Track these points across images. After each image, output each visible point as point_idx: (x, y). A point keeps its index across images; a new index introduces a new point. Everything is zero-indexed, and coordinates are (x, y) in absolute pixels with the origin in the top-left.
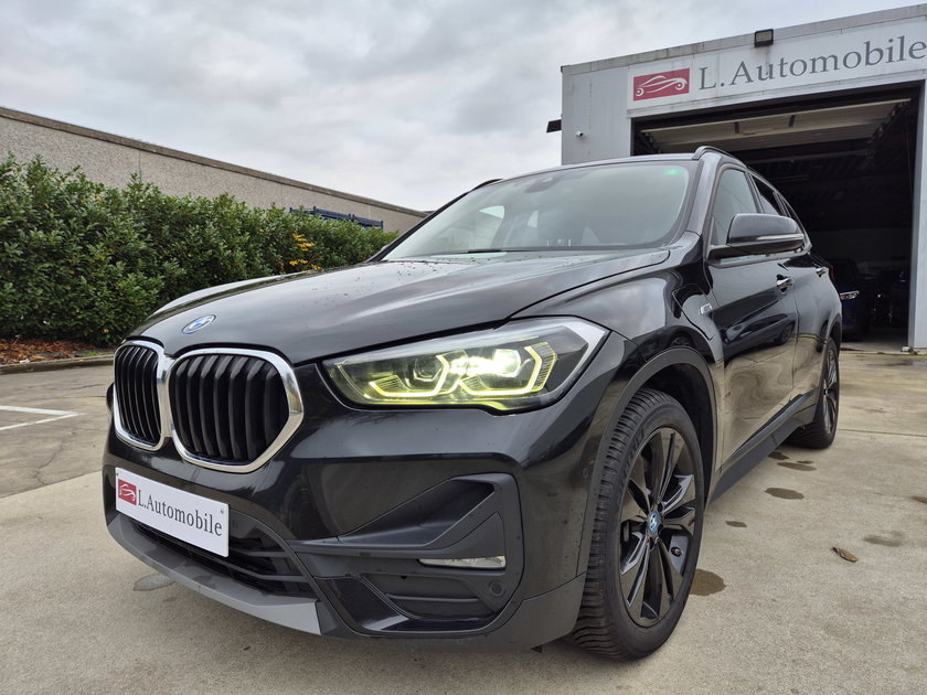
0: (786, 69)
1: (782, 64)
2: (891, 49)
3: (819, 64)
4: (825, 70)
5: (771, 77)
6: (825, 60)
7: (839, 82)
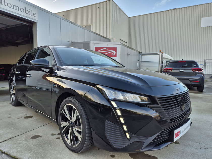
0: (6, 4)
1: (5, 2)
2: (30, 12)
3: (15, 7)
4: (16, 9)
5: (2, 4)
6: (16, 7)
7: (20, 15)
